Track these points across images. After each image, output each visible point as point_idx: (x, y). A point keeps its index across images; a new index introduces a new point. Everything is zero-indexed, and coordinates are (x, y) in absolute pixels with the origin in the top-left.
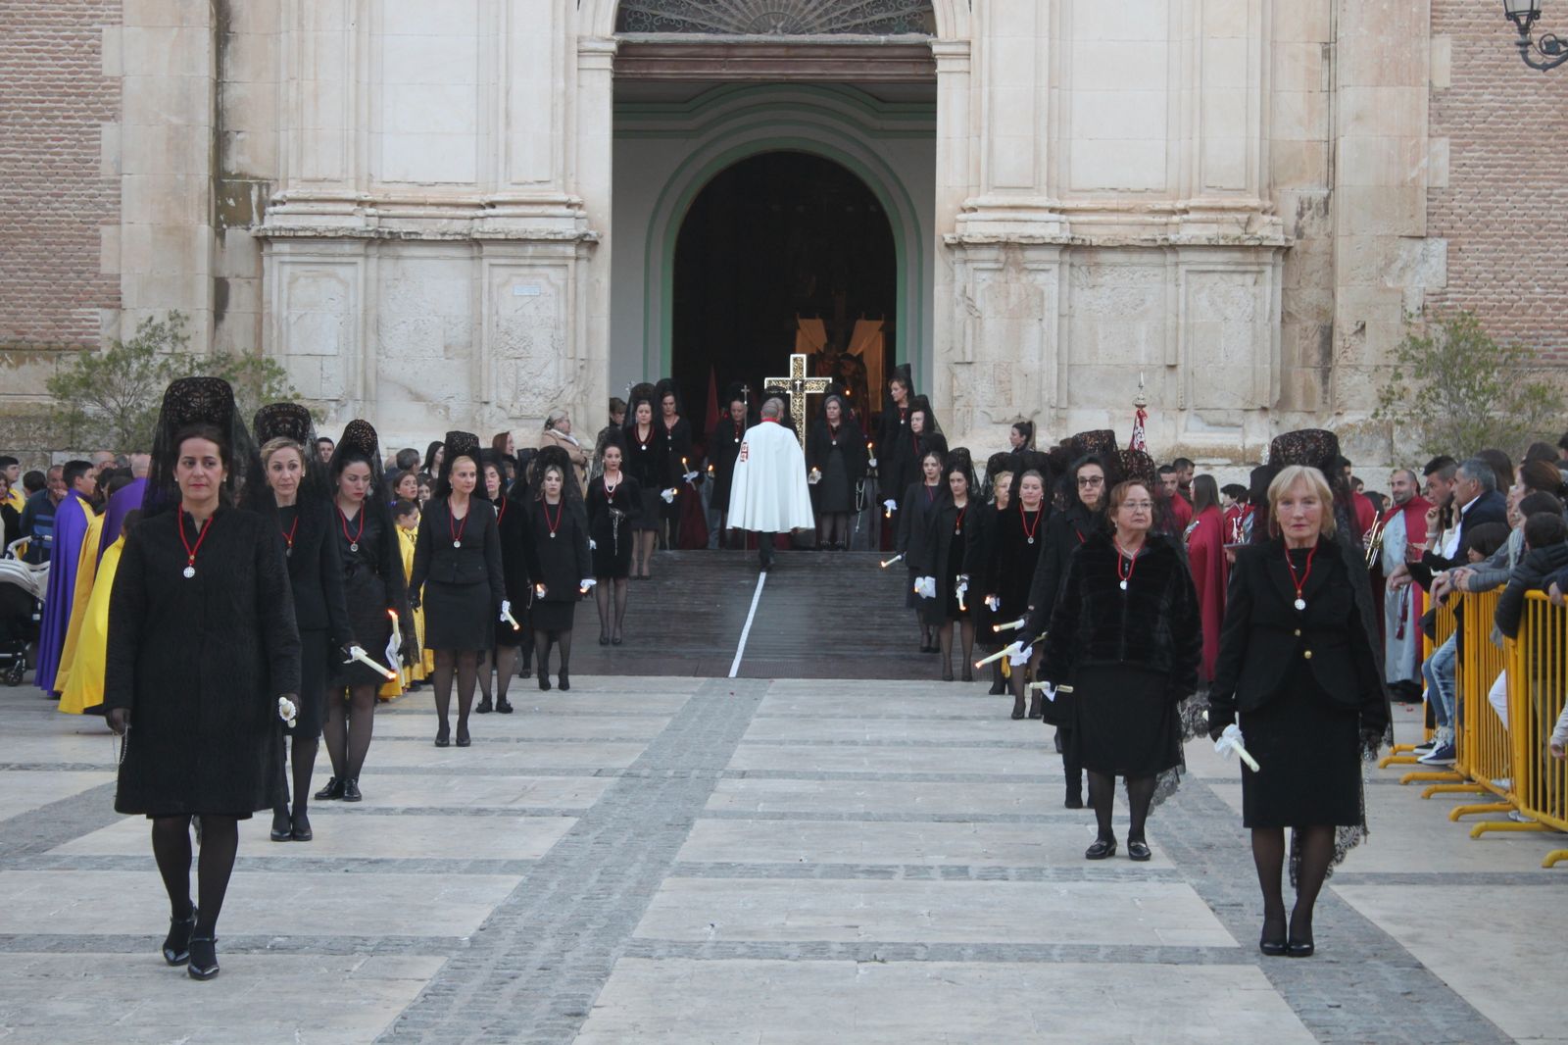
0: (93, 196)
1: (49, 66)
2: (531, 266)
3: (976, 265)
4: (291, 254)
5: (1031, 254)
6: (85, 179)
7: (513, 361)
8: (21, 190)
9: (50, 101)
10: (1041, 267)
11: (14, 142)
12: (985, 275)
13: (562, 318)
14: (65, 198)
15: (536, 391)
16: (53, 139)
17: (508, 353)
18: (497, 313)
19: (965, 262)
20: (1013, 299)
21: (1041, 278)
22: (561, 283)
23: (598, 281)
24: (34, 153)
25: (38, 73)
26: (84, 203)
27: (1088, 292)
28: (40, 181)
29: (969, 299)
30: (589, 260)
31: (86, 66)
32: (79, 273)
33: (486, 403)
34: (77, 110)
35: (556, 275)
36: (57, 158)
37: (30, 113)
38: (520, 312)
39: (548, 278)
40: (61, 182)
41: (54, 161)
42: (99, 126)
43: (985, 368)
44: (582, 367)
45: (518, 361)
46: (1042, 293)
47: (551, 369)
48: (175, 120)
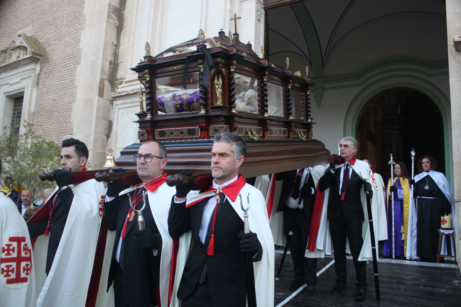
0: (72, 93)
1: (68, 49)
4: (121, 104)
6: (71, 87)
8: (57, 95)
9: (67, 62)
11: (57, 78)
14: (66, 95)
16: (66, 75)
24: (61, 81)
25: (65, 53)
26: (70, 96)
28: (61, 91)
31: (76, 47)
32: (66, 122)
34: (72, 63)
36: (66, 81)
37: (62, 67)
40: (65, 90)
41: (65, 83)
42: (76, 67)
48: (94, 58)
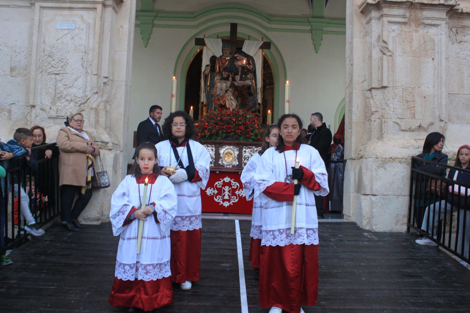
2: (70, 8)
3: (390, 19)
5: (427, 13)
7: (53, 76)
10: (434, 22)
12: (394, 27)
13: (91, 46)
15: (69, 98)
17: (50, 71)
18: (44, 42)
19: (382, 16)
20: (415, 44)
21: (432, 31)
22: (92, 21)
23: (121, 26)
27: (456, 46)
29: (385, 42)
30: (114, 8)
33: (34, 106)
35: (88, 16)
38: (60, 41)
39: (82, 17)
43: (396, 91)
44: (105, 83)
45: (57, 76)
46: (434, 41)
47: (80, 82)
